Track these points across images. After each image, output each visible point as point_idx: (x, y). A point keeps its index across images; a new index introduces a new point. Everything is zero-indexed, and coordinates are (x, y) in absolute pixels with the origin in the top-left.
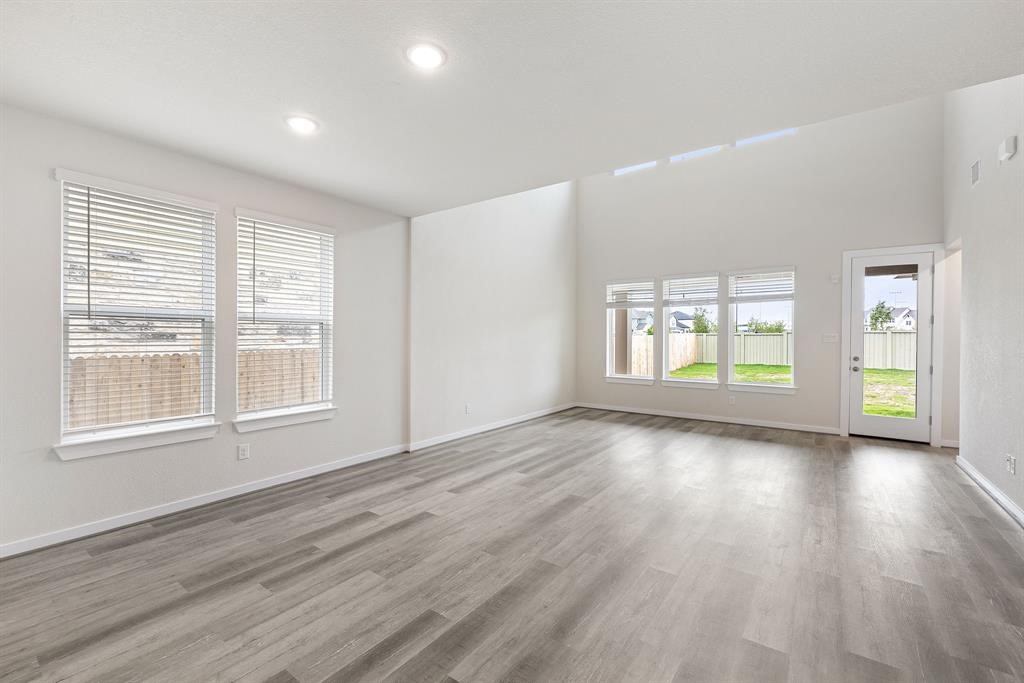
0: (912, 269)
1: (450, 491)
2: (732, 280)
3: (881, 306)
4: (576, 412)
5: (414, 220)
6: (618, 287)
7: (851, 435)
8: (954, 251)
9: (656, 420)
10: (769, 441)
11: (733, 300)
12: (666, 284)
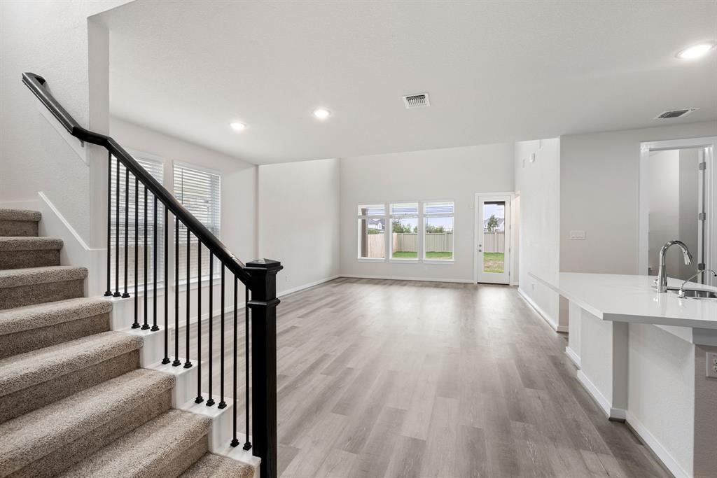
0: (503, 203)
1: (299, 317)
2: (425, 204)
3: (492, 218)
4: (340, 280)
5: (260, 167)
6: (364, 207)
7: (478, 283)
8: (518, 195)
9: (387, 282)
10: (443, 287)
11: (425, 216)
12: (391, 206)
